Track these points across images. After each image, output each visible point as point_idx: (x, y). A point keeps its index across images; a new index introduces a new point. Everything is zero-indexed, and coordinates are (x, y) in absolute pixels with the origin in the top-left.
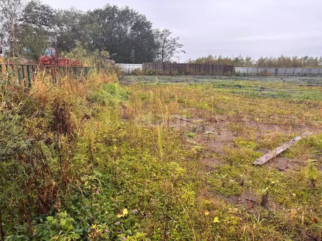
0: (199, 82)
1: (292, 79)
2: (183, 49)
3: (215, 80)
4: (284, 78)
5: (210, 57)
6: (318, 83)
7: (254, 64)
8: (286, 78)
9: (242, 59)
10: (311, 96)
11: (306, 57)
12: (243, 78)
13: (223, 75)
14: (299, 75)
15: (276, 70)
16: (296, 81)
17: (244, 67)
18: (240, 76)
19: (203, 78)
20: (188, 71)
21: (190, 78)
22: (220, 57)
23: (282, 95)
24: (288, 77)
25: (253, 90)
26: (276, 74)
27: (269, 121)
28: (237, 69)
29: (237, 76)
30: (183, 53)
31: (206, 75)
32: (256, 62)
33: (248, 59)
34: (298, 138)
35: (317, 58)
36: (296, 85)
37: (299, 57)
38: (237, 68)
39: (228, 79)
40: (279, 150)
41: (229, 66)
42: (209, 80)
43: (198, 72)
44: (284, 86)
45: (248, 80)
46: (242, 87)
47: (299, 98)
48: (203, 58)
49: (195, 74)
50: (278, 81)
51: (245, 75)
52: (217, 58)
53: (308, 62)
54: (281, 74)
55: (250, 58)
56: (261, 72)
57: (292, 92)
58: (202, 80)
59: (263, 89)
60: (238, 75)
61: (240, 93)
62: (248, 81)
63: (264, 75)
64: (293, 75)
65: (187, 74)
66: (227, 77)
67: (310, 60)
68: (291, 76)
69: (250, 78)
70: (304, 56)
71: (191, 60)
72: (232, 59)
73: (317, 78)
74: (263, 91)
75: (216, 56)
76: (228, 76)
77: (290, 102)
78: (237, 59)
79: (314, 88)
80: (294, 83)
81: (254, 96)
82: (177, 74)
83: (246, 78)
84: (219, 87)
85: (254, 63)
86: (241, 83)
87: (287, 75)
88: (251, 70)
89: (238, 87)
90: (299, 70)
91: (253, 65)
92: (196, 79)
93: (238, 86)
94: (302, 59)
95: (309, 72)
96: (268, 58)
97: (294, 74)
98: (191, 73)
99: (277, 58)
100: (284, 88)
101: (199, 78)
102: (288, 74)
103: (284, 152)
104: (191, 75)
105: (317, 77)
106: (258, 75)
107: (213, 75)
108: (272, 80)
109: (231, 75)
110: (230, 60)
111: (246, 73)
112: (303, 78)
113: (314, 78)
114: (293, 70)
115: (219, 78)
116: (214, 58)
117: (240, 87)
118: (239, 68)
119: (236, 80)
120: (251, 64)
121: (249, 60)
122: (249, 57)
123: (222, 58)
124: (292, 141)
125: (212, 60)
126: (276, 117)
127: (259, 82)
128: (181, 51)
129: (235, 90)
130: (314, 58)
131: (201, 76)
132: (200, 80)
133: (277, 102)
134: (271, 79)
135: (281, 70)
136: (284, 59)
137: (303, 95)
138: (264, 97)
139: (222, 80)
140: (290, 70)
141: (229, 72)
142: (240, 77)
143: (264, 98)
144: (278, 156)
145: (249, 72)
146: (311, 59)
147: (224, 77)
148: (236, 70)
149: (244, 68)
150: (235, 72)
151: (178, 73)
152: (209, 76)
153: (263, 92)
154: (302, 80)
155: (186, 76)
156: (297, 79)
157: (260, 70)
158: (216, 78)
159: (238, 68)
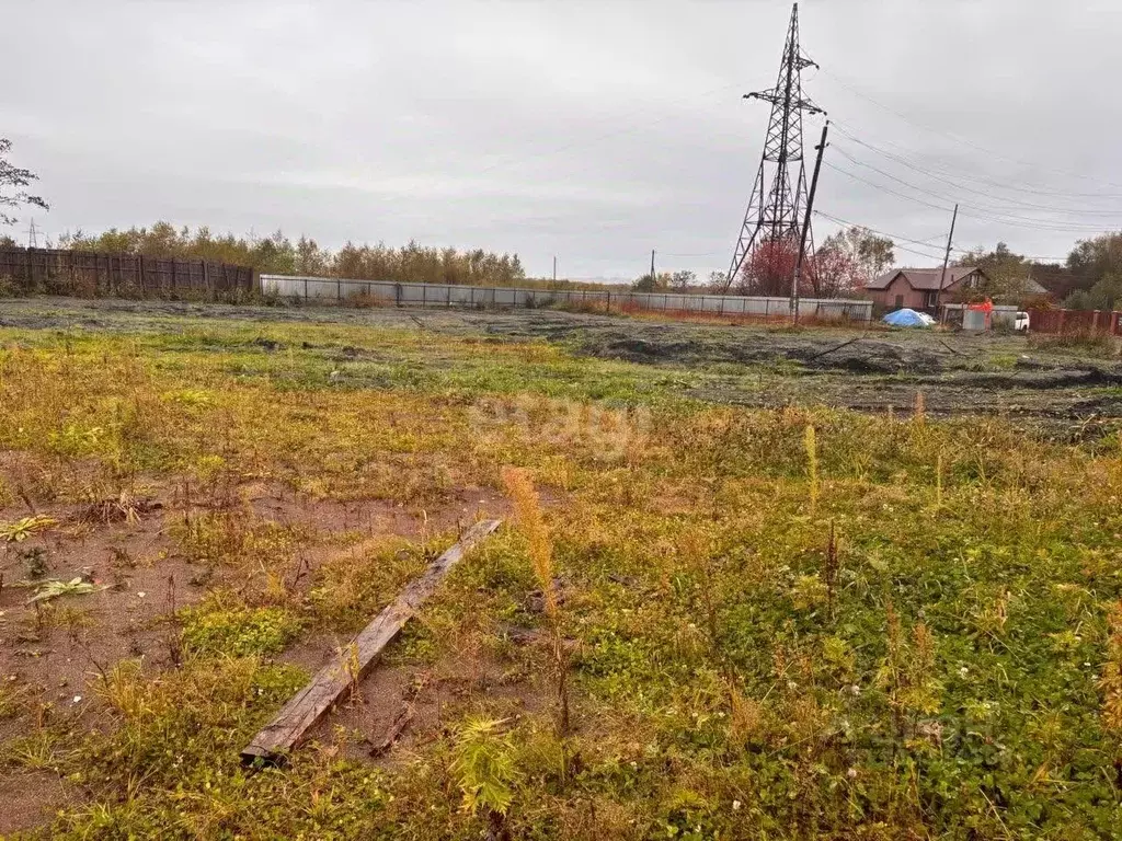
0: (108, 325)
1: (444, 320)
2: (33, 189)
3: (182, 319)
4: (422, 315)
5: (164, 230)
6: (513, 334)
7: (327, 264)
8: (427, 315)
9: (286, 247)
10: (493, 378)
11: (479, 255)
12: (289, 312)
13: (216, 300)
14: (464, 306)
15: (398, 288)
16: (456, 327)
17: (292, 274)
18: (280, 305)
19: (129, 310)
20: (63, 280)
21: (72, 307)
22: (205, 232)
23: (410, 375)
24: (430, 314)
25: (317, 357)
26: (399, 303)
27: (356, 487)
28: (268, 282)
29: (269, 304)
30: (34, 205)
31: (147, 297)
32: (336, 261)
33: (307, 249)
34: (453, 557)
35: (506, 258)
36: (456, 339)
37: (461, 253)
38: (265, 276)
39: (234, 316)
40: (380, 632)
41: (238, 270)
42: (152, 319)
43: (112, 285)
44: (419, 342)
45: (306, 319)
46: (277, 346)
47: (462, 384)
48: (133, 233)
49: (98, 295)
50: (403, 325)
51: (296, 302)
52: (193, 236)
53: (485, 268)
54: (415, 303)
55: (313, 245)
56: (353, 295)
57: (443, 364)
58: (124, 317)
59: (351, 352)
60: (272, 300)
61: (261, 372)
62: (303, 326)
63: (360, 303)
64: (448, 307)
65: (56, 291)
66: (229, 308)
67: (489, 262)
68: (439, 307)
69: (310, 314)
70: (472, 249)
71: (83, 238)
72: (251, 246)
73: (510, 317)
74: (352, 360)
75: (187, 229)
76: (234, 303)
77: (435, 402)
78: (267, 244)
79: (502, 349)
80: (450, 331)
81: (314, 381)
82: (10, 290)
83: (302, 312)
84: (185, 347)
85: (329, 264)
86: (276, 332)
87: (432, 307)
88: (316, 286)
89: (261, 349)
90: (461, 292)
91: (326, 268)
92: (95, 315)
93: (261, 344)
94: (467, 258)
95: (489, 300)
96: (372, 247)
97: (448, 302)
98: (80, 288)
99: (397, 251)
100: (422, 349)
101: (112, 310)
102: (433, 303)
103: (398, 636)
104: (79, 297)
105: (510, 314)
106: (342, 303)
107: (174, 298)
108: (384, 321)
109: (249, 301)
110: (243, 246)
111: (302, 293)
112: (474, 317)
113: (501, 318)
114: (445, 291)
115: (199, 310)
116: (179, 235)
117: (270, 345)
118: (276, 277)
119: (264, 318)
120: (317, 265)
121: (309, 251)
122: (307, 241)
123: (213, 238)
124: (431, 572)
125: (172, 241)
126: (383, 468)
127: (344, 330)
128: (22, 198)
129: (246, 361)
130: (500, 257)
131: (122, 303)
132: (113, 318)
133: (392, 401)
134: (383, 318)
135: (412, 291)
136: (420, 255)
137: (472, 374)
138: (349, 383)
139: (210, 321)
140: (437, 292)
141: (240, 291)
142: (276, 310)
143: (348, 390)
144: (376, 665)
145: (311, 293)
146: (492, 260)
147: (219, 308)
148: (265, 282)
149: (294, 278)
150: (260, 289)
151: (18, 288)
152: (159, 303)
153: (348, 365)
154: (474, 323)
155: (55, 300)
156: (458, 319)
157: (348, 288)
158: (184, 312)
159: (271, 277)
